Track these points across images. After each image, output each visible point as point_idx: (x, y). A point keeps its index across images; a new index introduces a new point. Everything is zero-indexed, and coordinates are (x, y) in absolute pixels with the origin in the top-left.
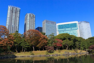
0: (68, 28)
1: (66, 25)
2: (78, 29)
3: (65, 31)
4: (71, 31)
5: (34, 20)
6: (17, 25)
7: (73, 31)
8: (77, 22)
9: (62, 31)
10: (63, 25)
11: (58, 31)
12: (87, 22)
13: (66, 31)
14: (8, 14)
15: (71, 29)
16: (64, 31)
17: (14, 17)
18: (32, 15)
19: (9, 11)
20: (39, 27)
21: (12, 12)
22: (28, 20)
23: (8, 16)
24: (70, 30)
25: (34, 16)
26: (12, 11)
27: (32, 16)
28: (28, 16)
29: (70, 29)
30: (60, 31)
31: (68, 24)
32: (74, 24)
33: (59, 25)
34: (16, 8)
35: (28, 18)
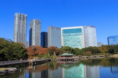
0: (73, 33)
1: (71, 29)
2: (82, 34)
5: (40, 26)
6: (25, 32)
7: (78, 36)
8: (82, 27)
10: (67, 29)
11: (63, 35)
12: (93, 27)
14: (16, 21)
15: (76, 34)
17: (21, 24)
18: (38, 21)
19: (17, 19)
21: (20, 19)
22: (34, 26)
23: (16, 24)
25: (40, 22)
28: (34, 22)
31: (73, 29)
34: (23, 15)
35: (34, 24)
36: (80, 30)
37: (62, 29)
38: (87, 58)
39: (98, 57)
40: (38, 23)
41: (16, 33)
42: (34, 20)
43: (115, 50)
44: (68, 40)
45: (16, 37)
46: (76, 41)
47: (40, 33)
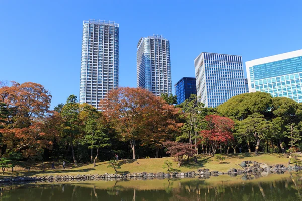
1: (280, 62)
3: (279, 84)
4: (300, 84)
5: (167, 55)
9: (266, 87)
13: (284, 84)
14: (84, 46)
16: (274, 85)
18: (159, 41)
19: (85, 38)
21: (96, 39)
23: (84, 53)
24: (298, 81)
27: (160, 45)
29: (295, 76)
30: (261, 87)
33: (254, 67)
34: (107, 26)
40: (159, 48)
45: (83, 94)
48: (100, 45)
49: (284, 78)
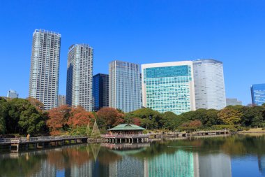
0: (169, 76)
1: (164, 68)
2: (190, 79)
3: (161, 83)
4: (174, 84)
5: (91, 59)
7: (180, 84)
8: (189, 63)
9: (153, 83)
10: (156, 68)
11: (144, 82)
12: (216, 62)
13: (164, 83)
14: (36, 49)
15: (176, 78)
16: (159, 83)
17: (48, 56)
18: (87, 48)
19: (37, 43)
20: (99, 74)
21: (45, 45)
22: (78, 61)
23: (36, 55)
24: (173, 82)
25: (91, 51)
26: (44, 43)
28: (78, 51)
29: (172, 79)
30: (150, 84)
31: (169, 67)
32: (183, 66)
33: (147, 69)
34: (53, 36)
35: (78, 56)
36: (184, 71)
37: (144, 66)
38: (184, 135)
39: (212, 133)
40: (86, 53)
41: (35, 77)
42: (78, 47)
43: (257, 117)
44: (157, 92)
45: (35, 84)
46: (175, 95)
47: (91, 76)
48: (48, 49)
49: (165, 79)
